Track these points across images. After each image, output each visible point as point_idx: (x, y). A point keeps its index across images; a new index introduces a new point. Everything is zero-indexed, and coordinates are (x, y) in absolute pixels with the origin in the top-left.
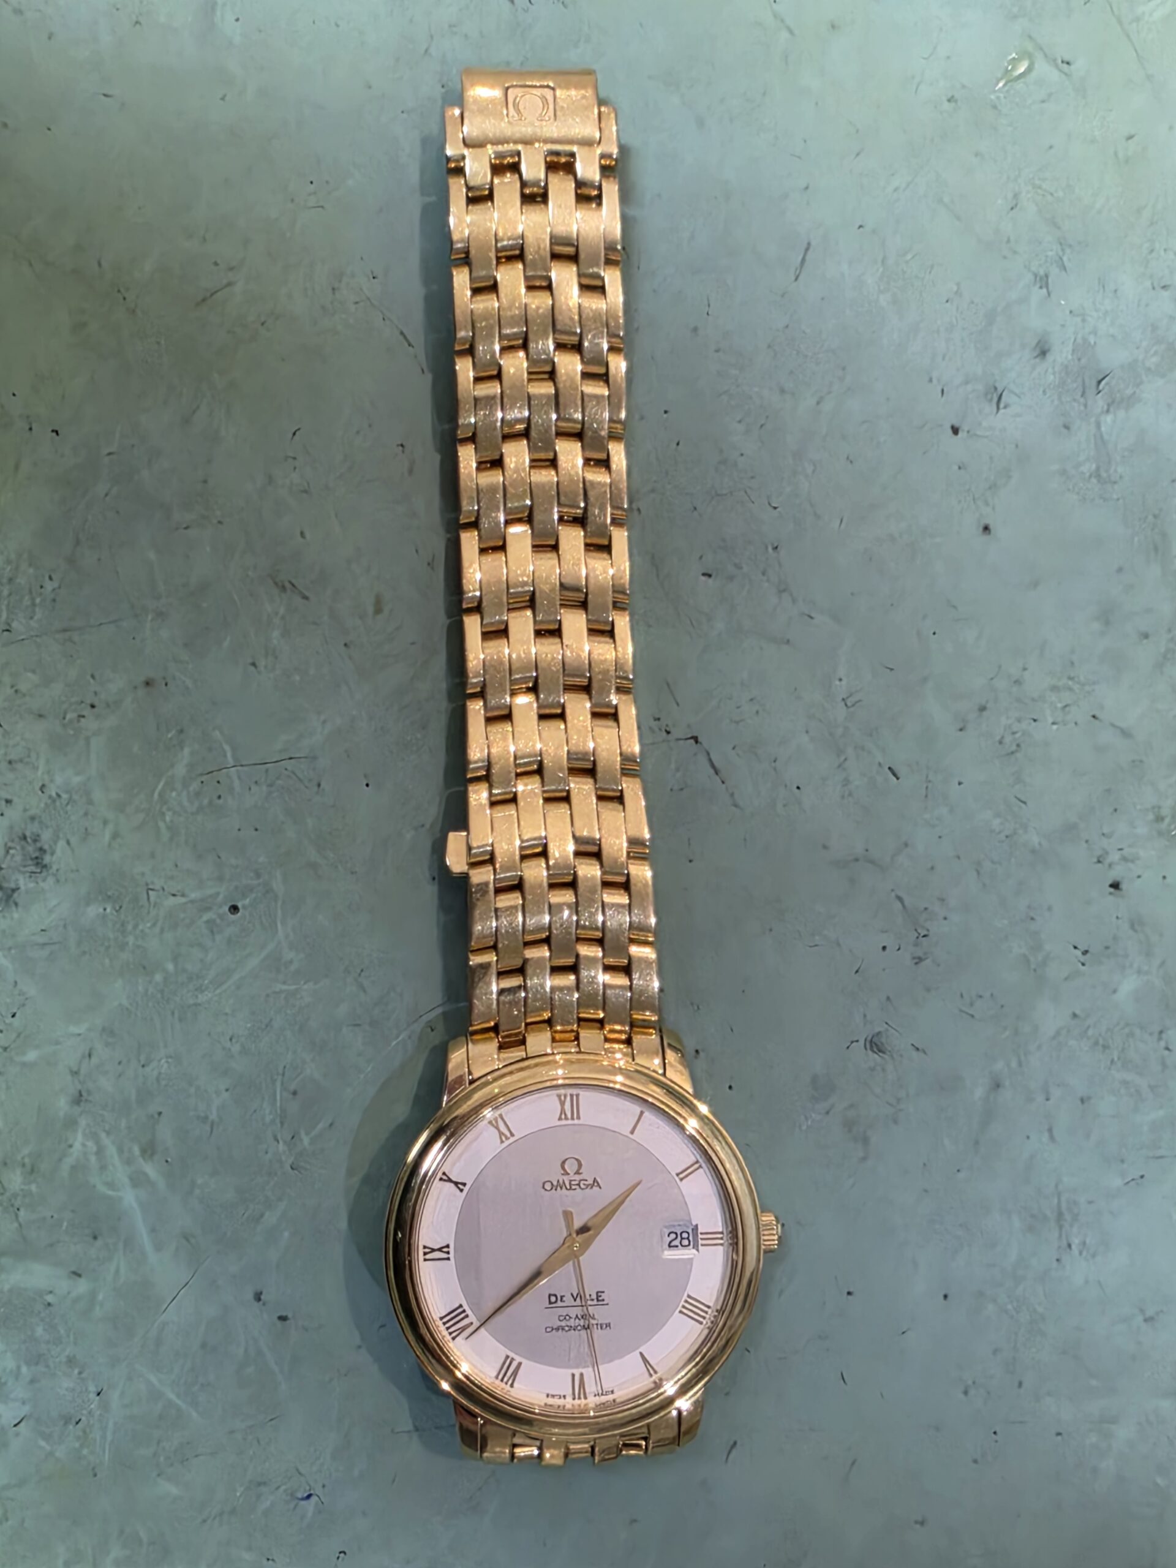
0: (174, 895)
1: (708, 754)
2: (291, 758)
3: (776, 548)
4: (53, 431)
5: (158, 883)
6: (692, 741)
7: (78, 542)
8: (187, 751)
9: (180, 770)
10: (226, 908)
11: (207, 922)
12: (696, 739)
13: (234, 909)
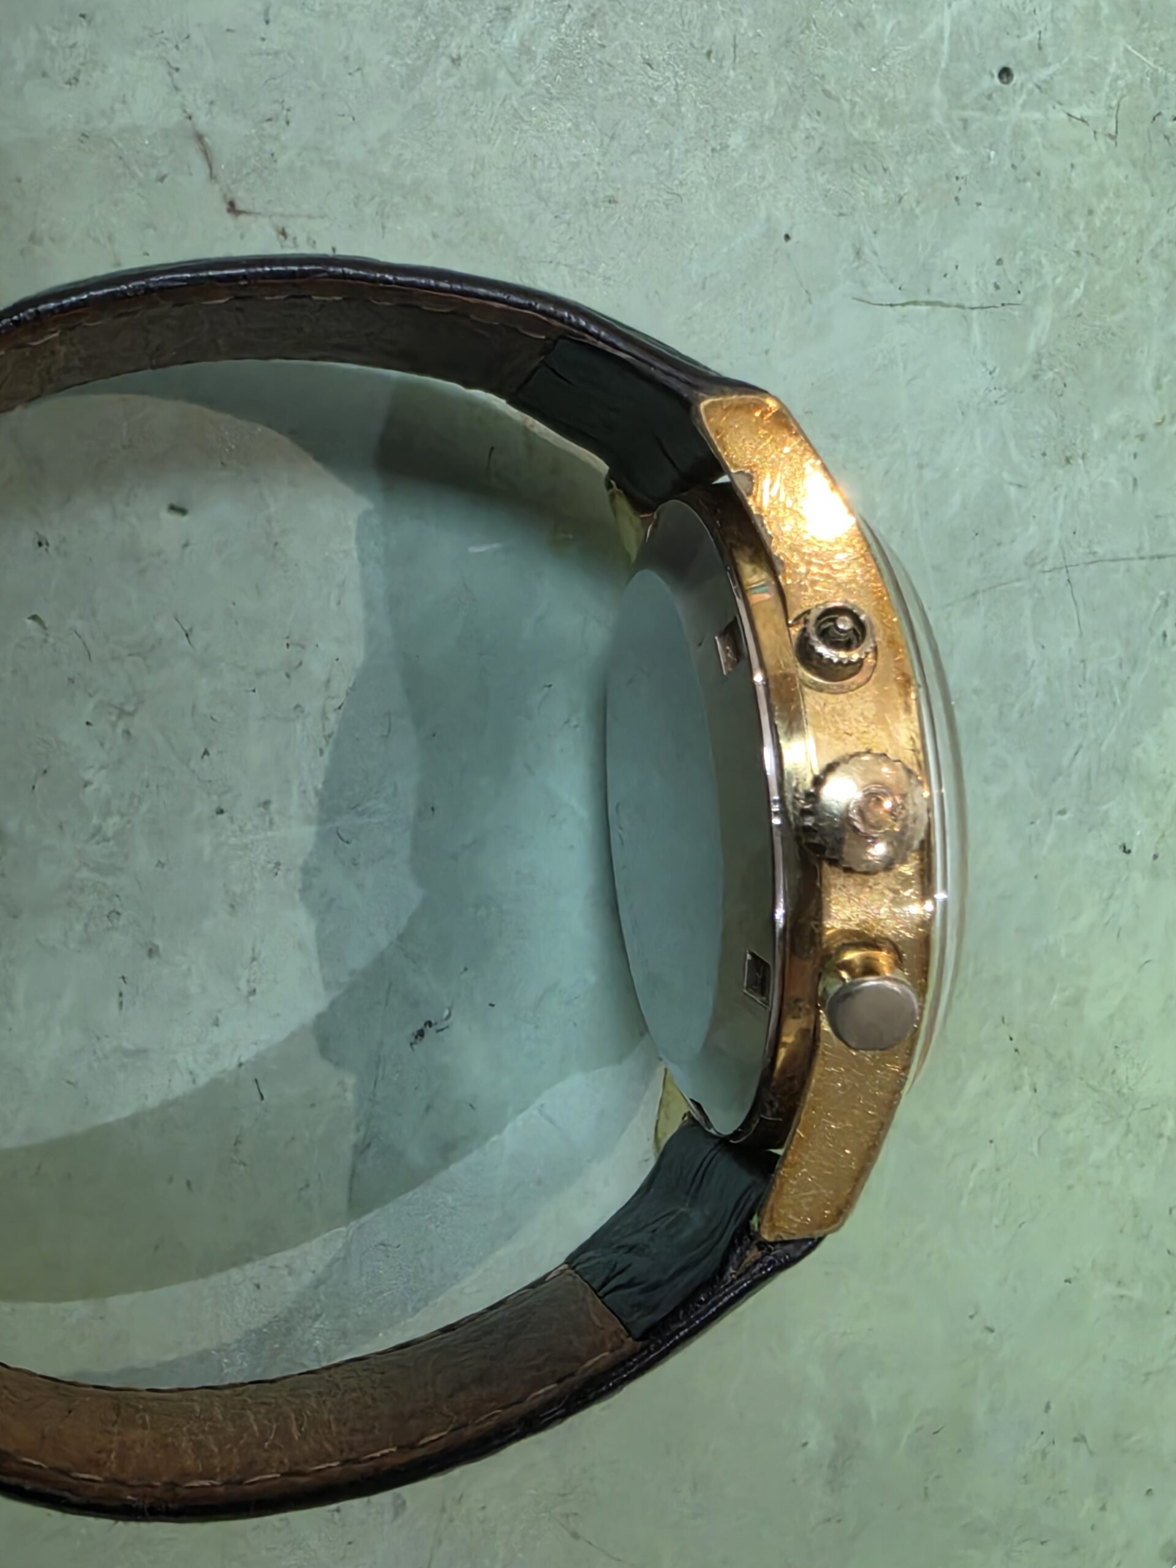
0: (1082, 120)
1: (212, 176)
2: (891, 305)
3: (40, 544)
4: (1129, 852)
5: (1101, 145)
6: (240, 206)
7: (1124, 686)
8: (1031, 347)
9: (1045, 313)
10: (1017, 78)
11: (1046, 64)
12: (232, 208)
13: (1005, 73)
